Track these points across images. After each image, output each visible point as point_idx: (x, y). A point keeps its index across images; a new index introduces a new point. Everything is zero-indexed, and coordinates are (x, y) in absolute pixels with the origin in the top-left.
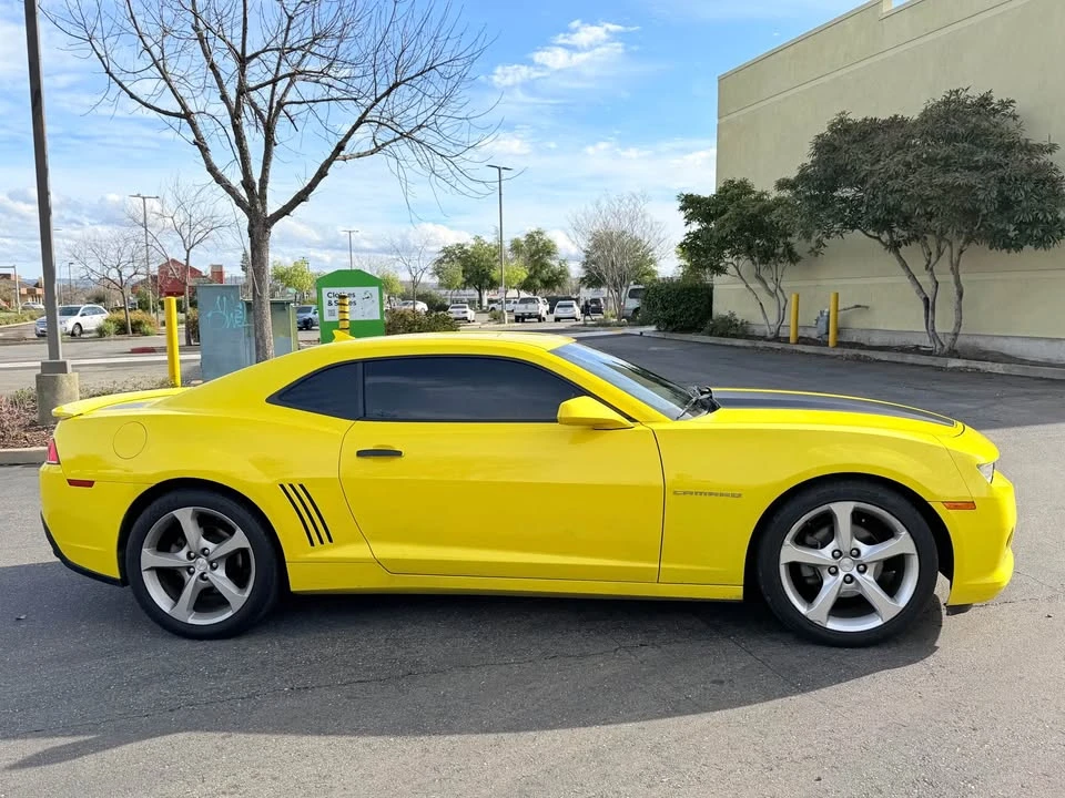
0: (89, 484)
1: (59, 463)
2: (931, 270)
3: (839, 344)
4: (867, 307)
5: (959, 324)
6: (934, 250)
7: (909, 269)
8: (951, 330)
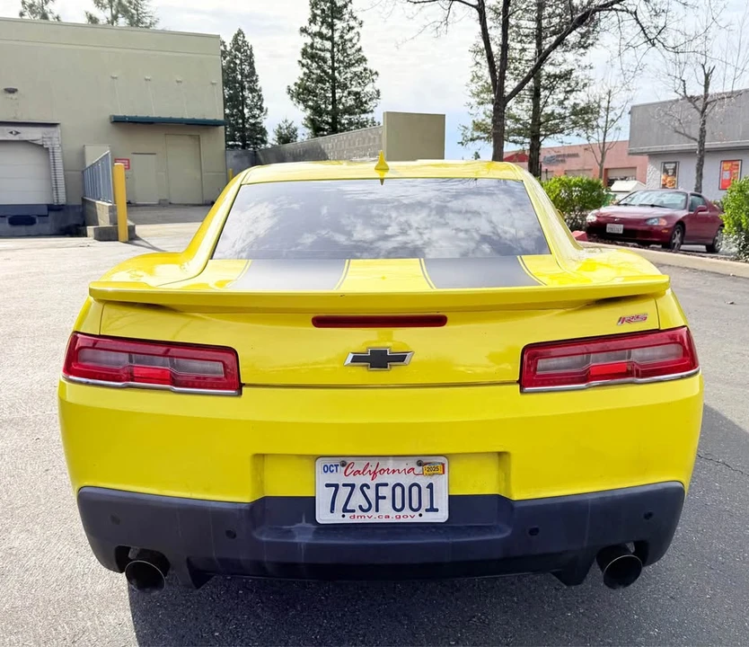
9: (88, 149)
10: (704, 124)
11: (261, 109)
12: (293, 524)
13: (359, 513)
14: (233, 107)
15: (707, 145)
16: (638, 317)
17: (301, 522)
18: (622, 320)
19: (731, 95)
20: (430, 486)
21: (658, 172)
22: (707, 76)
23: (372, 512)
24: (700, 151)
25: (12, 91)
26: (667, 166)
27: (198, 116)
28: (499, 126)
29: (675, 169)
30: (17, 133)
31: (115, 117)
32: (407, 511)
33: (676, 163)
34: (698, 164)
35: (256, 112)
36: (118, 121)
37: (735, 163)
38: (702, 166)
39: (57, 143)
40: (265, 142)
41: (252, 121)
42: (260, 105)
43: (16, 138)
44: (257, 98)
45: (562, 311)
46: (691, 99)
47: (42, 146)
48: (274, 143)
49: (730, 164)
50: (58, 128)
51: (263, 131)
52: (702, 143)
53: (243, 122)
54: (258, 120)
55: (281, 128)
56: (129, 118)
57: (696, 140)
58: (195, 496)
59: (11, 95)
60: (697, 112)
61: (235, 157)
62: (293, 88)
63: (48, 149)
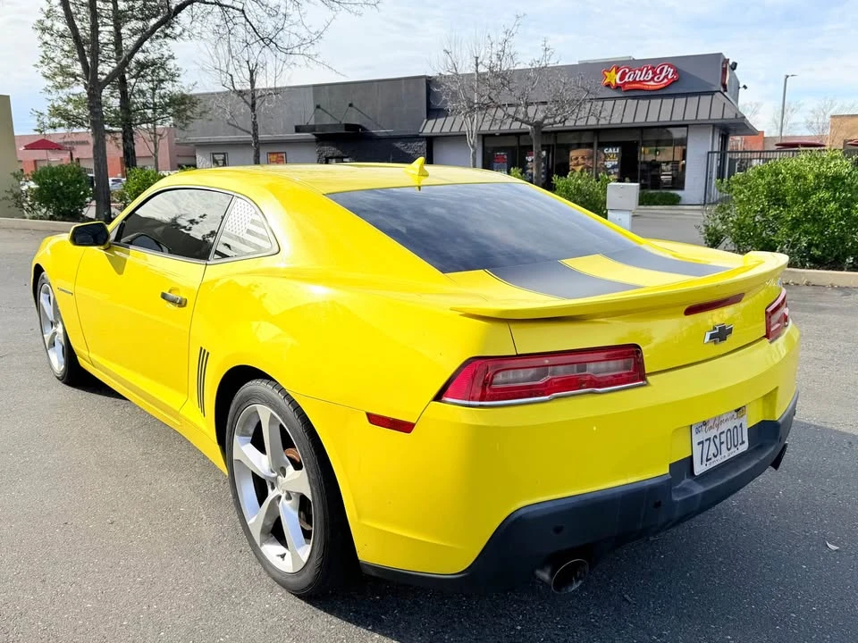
10: (255, 118)
12: (679, 483)
13: (713, 459)
15: (262, 136)
17: (683, 479)
19: (277, 91)
20: (741, 425)
21: (208, 163)
22: (252, 72)
23: (719, 457)
24: (255, 144)
26: (217, 157)
28: (97, 113)
29: (224, 160)
32: (733, 449)
33: (224, 154)
34: (255, 156)
37: (279, 155)
38: (259, 157)
46: (240, 93)
49: (275, 156)
52: (255, 135)
57: (249, 133)
58: (631, 480)
60: (247, 106)
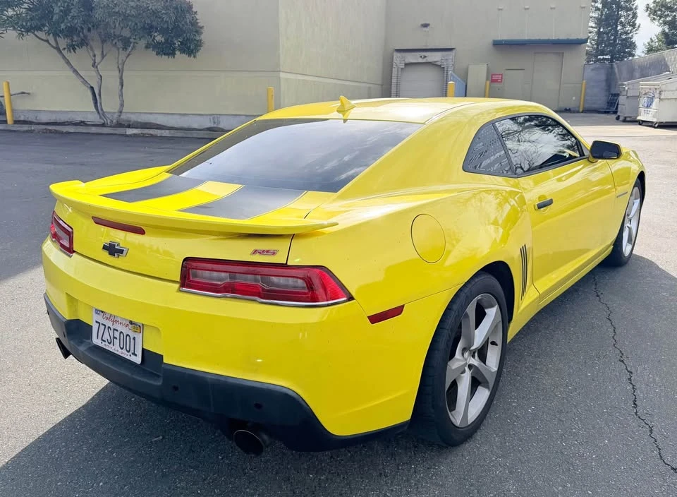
0: (397, 311)
1: (351, 298)
2: (97, 67)
3: (16, 122)
4: (29, 94)
5: (122, 105)
6: (98, 53)
7: (72, 67)
8: (116, 110)
9: (470, 67)
11: (634, 25)
13: (107, 343)
14: (608, 25)
16: (268, 251)
18: (255, 252)
20: (134, 338)
25: (426, 26)
27: (563, 36)
30: (425, 57)
31: (494, 41)
32: (124, 351)
35: (628, 28)
36: (497, 44)
39: (450, 63)
40: (633, 55)
41: (624, 37)
42: (634, 22)
43: (424, 61)
44: (631, 16)
45: (216, 237)
47: (440, 66)
48: (643, 55)
50: (454, 51)
51: (633, 46)
53: (615, 37)
54: (630, 35)
55: (652, 41)
56: (505, 41)
59: (425, 29)
61: (592, 70)
62: (652, 6)
63: (444, 68)
